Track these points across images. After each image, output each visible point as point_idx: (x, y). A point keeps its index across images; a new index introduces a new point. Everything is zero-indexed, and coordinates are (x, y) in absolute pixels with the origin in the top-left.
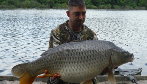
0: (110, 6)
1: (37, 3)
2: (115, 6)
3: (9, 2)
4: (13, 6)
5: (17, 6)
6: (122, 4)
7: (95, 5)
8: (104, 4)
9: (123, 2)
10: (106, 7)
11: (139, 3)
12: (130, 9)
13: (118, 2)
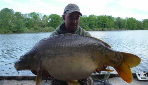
0: (101, 29)
1: (53, 29)
2: (104, 29)
3: (34, 29)
4: (37, 31)
5: (40, 31)
6: (109, 27)
7: (91, 29)
8: (97, 28)
9: (109, 26)
10: (98, 29)
11: (120, 26)
12: (115, 30)
13: (106, 26)
